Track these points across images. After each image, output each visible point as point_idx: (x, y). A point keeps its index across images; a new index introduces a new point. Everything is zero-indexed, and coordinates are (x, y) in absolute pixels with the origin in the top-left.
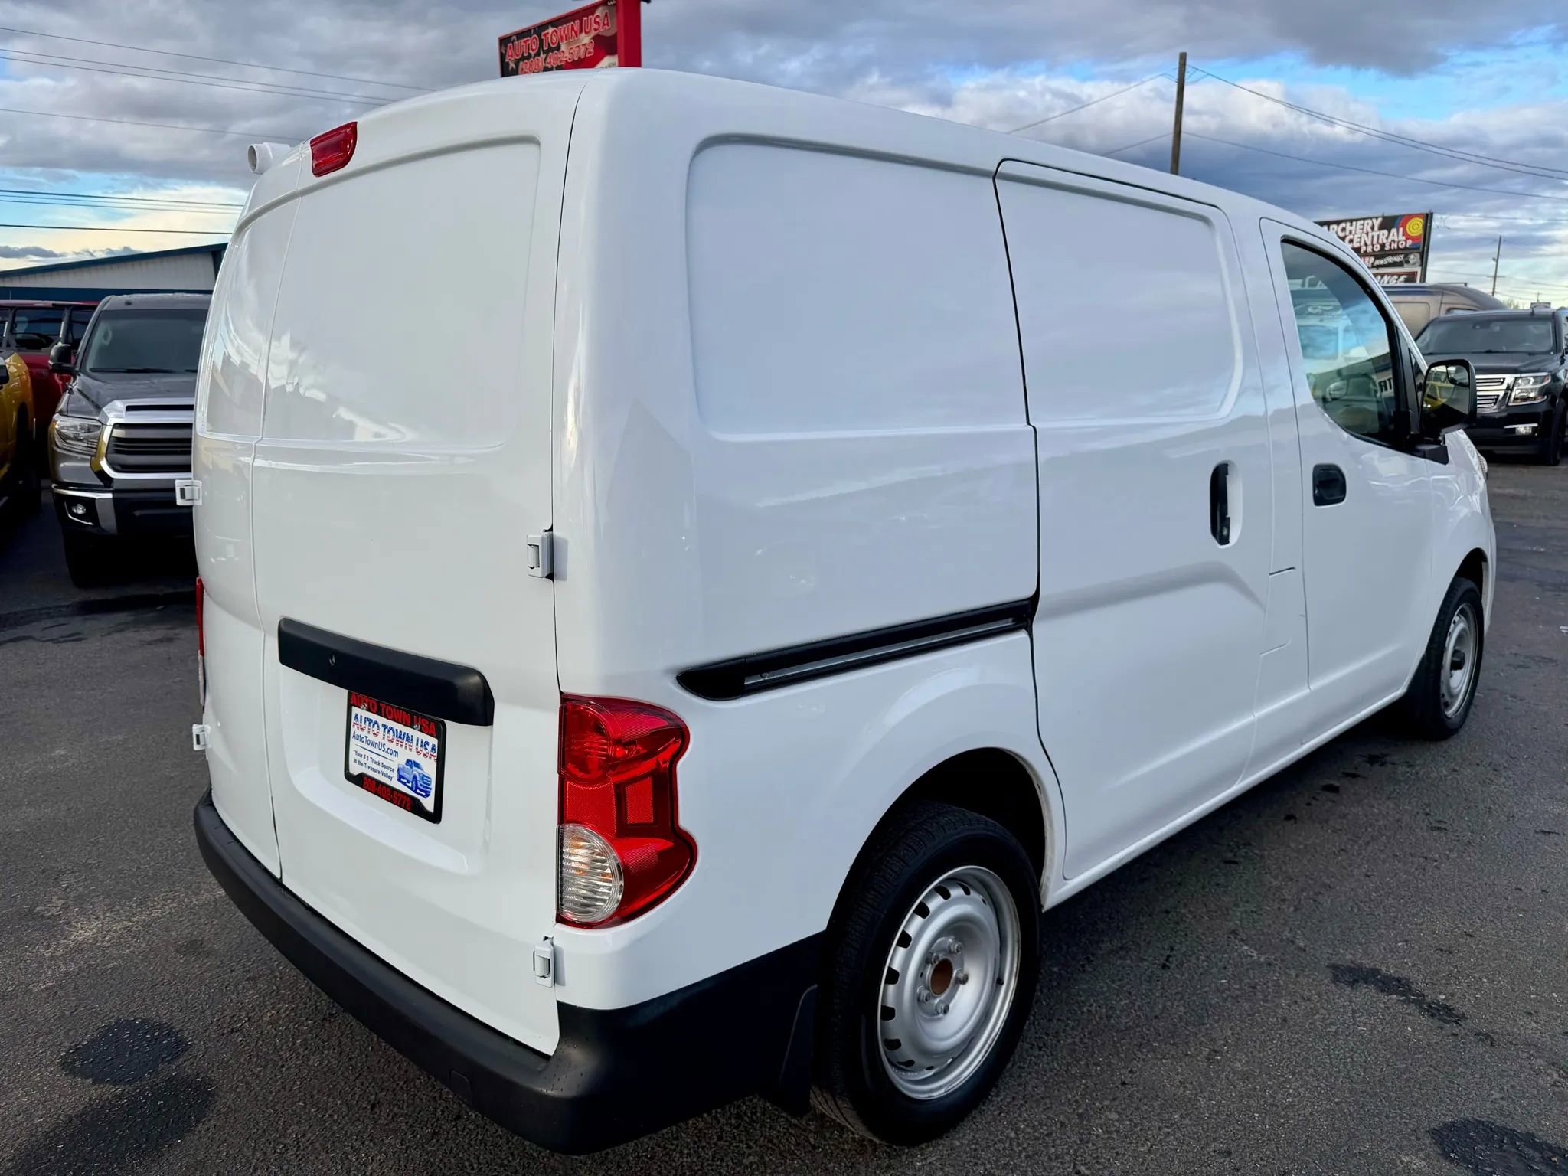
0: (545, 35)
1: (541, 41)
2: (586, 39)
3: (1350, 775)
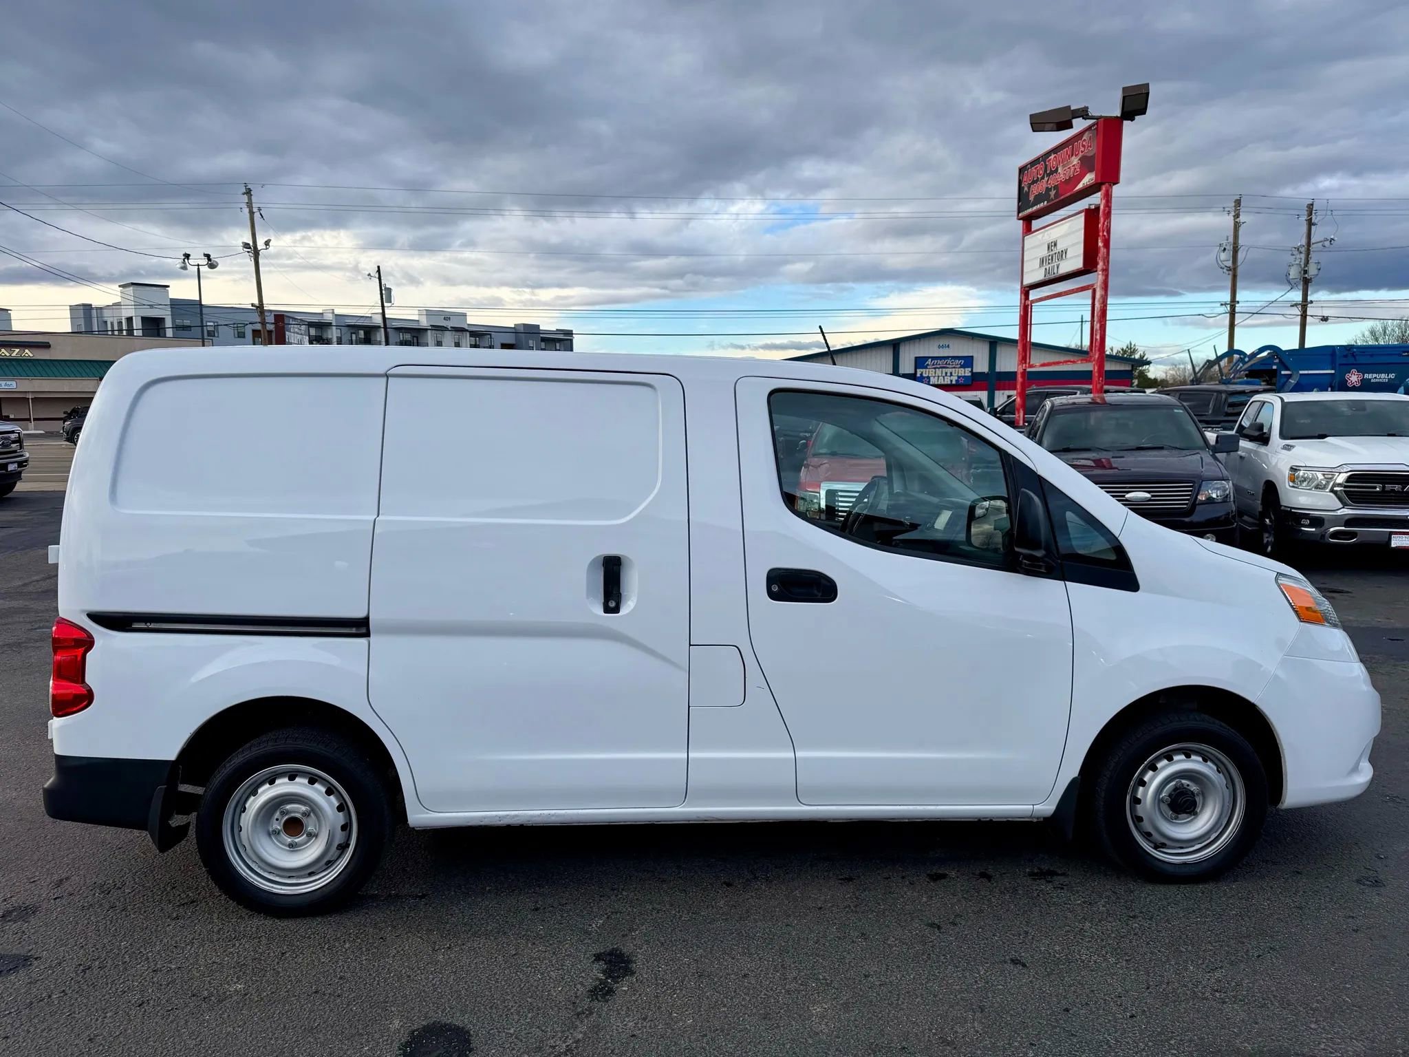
0: (1049, 161)
1: (1046, 166)
2: (1075, 161)
3: (983, 875)
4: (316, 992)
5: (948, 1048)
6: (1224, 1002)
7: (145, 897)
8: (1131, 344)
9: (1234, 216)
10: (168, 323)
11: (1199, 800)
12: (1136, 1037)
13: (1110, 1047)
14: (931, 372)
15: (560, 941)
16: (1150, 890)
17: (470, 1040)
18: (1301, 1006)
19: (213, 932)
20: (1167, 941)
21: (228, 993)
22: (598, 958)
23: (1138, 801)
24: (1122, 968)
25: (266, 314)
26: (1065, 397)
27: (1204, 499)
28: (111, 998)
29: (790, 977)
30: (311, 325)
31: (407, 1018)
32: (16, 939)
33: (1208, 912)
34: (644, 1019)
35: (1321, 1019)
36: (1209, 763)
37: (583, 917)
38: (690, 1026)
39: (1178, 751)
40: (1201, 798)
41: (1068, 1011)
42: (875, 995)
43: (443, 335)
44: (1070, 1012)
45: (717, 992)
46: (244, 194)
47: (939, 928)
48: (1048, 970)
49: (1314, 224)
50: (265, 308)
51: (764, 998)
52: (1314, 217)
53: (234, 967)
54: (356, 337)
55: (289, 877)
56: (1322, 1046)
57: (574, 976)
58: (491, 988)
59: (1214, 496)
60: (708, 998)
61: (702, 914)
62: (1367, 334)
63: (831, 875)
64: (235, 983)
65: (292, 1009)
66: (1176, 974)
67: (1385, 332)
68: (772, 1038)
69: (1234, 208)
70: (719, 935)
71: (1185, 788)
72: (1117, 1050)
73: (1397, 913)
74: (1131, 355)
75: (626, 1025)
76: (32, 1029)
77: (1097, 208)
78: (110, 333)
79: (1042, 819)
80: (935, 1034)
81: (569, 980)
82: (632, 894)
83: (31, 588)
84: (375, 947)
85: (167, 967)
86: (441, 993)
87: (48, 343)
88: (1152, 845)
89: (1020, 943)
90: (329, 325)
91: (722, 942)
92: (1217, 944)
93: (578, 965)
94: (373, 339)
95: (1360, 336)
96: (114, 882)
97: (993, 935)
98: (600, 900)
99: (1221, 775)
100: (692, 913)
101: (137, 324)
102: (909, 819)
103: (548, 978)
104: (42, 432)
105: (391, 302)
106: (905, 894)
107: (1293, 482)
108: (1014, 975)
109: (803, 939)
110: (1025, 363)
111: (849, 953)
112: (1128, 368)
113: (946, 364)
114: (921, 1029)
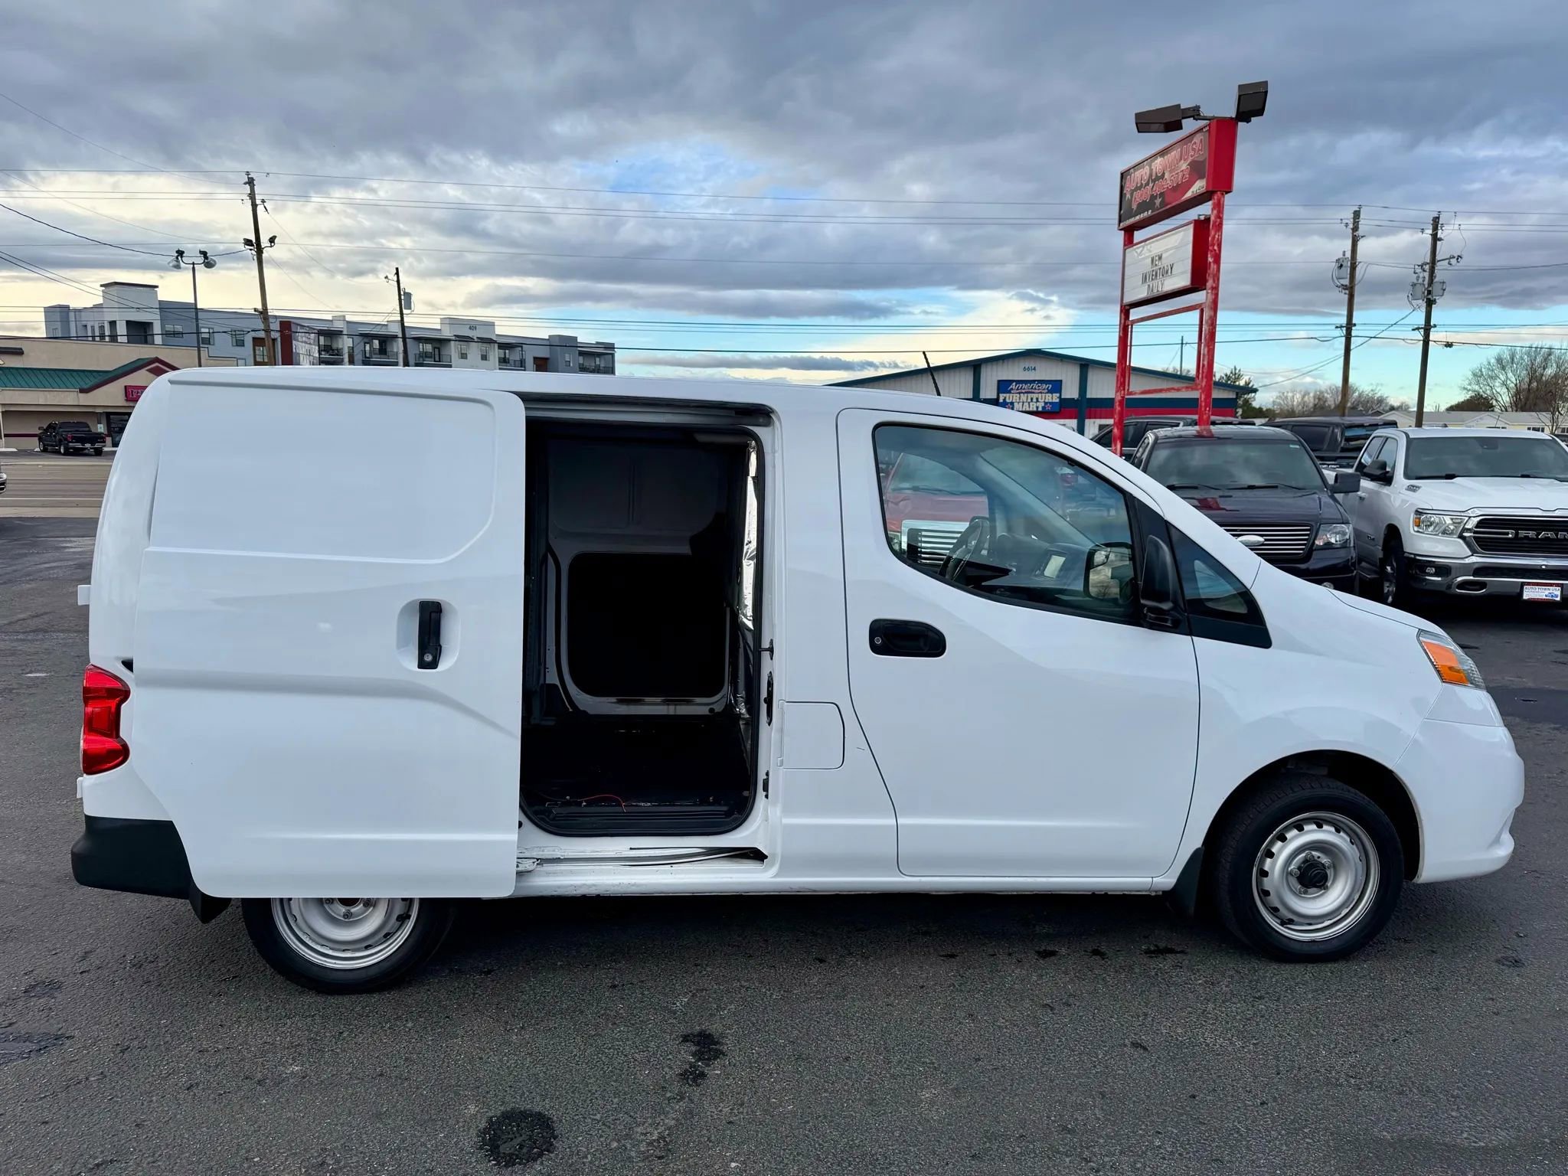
0: (1154, 165)
1: (1151, 171)
2: (1184, 165)
3: (1096, 952)
4: (381, 1075)
5: (1069, 1136)
6: (1360, 1089)
7: (182, 971)
8: (1235, 369)
9: (1353, 229)
10: (157, 329)
11: (1330, 873)
12: (1269, 1124)
13: (1241, 1135)
14: (1015, 398)
15: (642, 1021)
16: (1275, 969)
17: (553, 1128)
18: (1441, 1093)
19: (261, 1009)
20: (1297, 1023)
21: (284, 1076)
22: (686, 1039)
23: (1265, 874)
24: (1249, 1052)
25: (271, 320)
26: (1169, 429)
27: (1321, 544)
28: (155, 1081)
29: (895, 1060)
30: (320, 333)
31: (484, 1102)
32: (43, 1016)
33: (1338, 993)
34: (742, 1105)
35: (1463, 1107)
36: (1342, 834)
37: (665, 995)
38: (790, 1112)
39: (1308, 821)
40: (1332, 870)
41: (1194, 1097)
42: (987, 1080)
43: (468, 346)
44: (1197, 1098)
45: (817, 1076)
46: (245, 184)
47: (1052, 1009)
48: (1171, 1054)
49: (1440, 239)
50: (269, 314)
51: (869, 1083)
52: (1440, 232)
53: (288, 1048)
54: (370, 348)
55: (344, 950)
56: (1465, 1135)
57: (661, 1058)
58: (571, 1071)
59: (1333, 540)
60: (807, 1083)
61: (795, 992)
62: (1493, 361)
63: (932, 951)
64: (291, 1065)
65: (357, 1093)
66: (1308, 1059)
67: (1513, 360)
68: (879, 1125)
69: (1352, 220)
70: (815, 1014)
71: (1315, 860)
72: (1248, 1139)
73: (1539, 995)
74: (1235, 382)
75: (721, 1111)
76: (72, 1115)
77: (1207, 220)
78: (90, 339)
79: (1161, 893)
80: (1054, 1121)
81: (656, 1062)
82: (718, 970)
83: (17, 627)
84: (441, 1027)
85: (215, 1048)
86: (517, 1076)
87: (21, 349)
88: (1279, 921)
89: (1140, 1025)
90: (339, 333)
91: (818, 1022)
92: (1350, 1027)
93: (665, 1047)
94: (388, 350)
95: (1486, 363)
96: (145, 954)
97: (1111, 1017)
98: (683, 977)
99: (1354, 846)
100: (784, 991)
101: (122, 329)
102: (1017, 891)
103: (632, 1060)
104: (15, 450)
105: (410, 309)
106: (1013, 972)
107: (1418, 526)
108: (1135, 1059)
109: (906, 1019)
110: (1124, 389)
111: (956, 1035)
112: (1232, 395)
113: (1032, 388)
114: (1038, 1116)
